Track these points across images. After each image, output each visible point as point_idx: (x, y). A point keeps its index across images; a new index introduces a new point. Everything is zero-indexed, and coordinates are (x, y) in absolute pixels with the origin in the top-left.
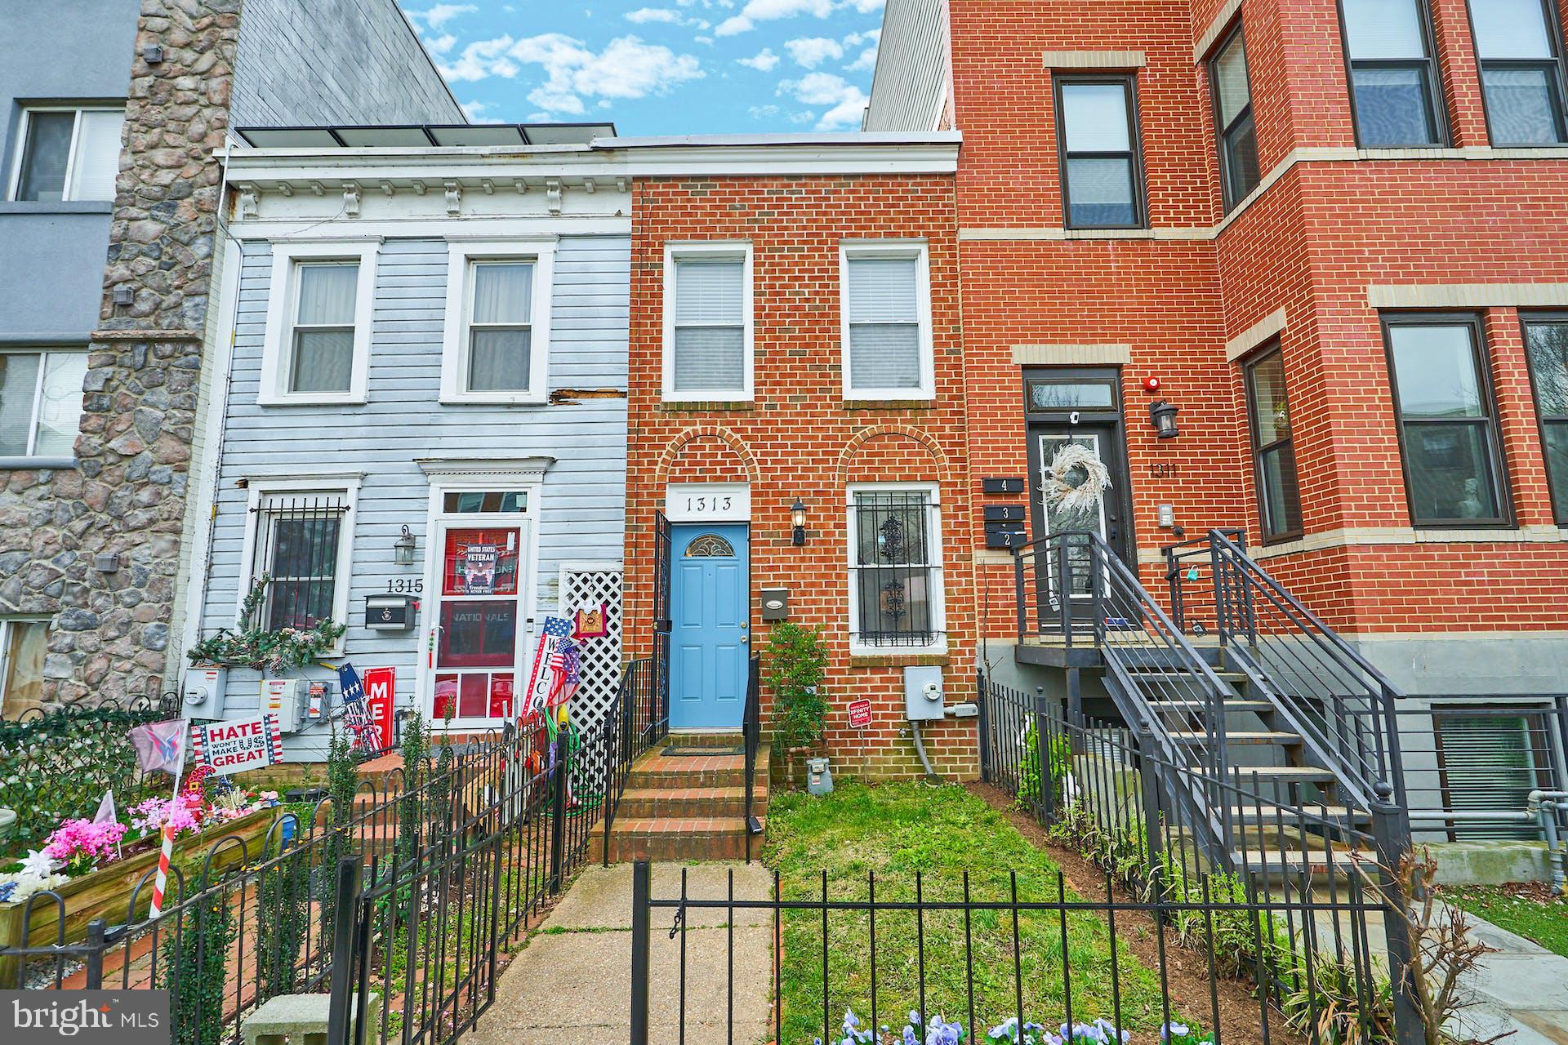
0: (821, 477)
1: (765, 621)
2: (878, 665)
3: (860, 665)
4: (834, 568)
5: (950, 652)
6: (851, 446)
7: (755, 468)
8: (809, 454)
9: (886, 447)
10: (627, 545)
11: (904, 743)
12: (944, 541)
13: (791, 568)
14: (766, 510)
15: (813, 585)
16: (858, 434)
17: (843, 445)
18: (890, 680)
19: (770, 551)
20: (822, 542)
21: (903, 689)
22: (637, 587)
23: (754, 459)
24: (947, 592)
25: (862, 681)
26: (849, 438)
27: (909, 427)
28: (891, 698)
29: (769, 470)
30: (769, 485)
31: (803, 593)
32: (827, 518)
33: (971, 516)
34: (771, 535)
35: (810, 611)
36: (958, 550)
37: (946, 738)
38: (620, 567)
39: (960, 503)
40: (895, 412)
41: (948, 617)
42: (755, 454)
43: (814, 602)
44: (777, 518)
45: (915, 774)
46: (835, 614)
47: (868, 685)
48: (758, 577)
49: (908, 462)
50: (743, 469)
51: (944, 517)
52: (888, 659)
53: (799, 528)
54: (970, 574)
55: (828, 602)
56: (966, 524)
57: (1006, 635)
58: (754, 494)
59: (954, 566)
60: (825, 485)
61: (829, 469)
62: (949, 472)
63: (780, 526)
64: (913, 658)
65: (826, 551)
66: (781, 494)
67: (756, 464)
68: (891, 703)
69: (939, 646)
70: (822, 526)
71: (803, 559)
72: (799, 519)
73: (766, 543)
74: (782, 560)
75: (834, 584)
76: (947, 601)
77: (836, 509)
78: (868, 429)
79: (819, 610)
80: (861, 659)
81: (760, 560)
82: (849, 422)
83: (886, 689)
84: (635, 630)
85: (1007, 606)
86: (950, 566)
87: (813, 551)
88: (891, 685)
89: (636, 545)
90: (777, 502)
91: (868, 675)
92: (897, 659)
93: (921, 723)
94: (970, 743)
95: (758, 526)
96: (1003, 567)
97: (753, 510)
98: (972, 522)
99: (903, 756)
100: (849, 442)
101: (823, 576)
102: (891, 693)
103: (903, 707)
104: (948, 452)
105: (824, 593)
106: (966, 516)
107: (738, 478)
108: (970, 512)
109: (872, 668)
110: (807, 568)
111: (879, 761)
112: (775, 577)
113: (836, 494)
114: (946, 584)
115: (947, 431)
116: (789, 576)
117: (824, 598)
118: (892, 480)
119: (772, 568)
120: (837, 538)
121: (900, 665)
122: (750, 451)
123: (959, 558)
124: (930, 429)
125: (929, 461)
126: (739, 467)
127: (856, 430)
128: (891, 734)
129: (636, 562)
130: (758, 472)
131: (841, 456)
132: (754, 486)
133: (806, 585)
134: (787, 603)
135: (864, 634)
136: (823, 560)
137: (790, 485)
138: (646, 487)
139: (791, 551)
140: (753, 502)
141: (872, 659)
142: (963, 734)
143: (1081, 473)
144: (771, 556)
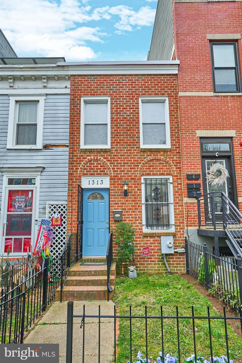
0: (133, 174)
1: (114, 221)
2: (152, 236)
3: (146, 236)
4: (137, 203)
5: (176, 231)
6: (143, 163)
7: (111, 171)
8: (129, 166)
9: (155, 164)
10: (68, 196)
11: (161, 261)
12: (174, 195)
13: (123, 204)
14: (115, 184)
15: (130, 209)
16: (145, 160)
17: (140, 163)
18: (156, 240)
19: (116, 198)
20: (133, 195)
21: (160, 243)
22: (72, 210)
23: (111, 167)
24: (175, 212)
25: (147, 241)
26: (142, 161)
27: (162, 157)
28: (156, 246)
29: (116, 171)
30: (116, 176)
31: (127, 212)
32: (135, 187)
33: (183, 187)
34: (116, 193)
35: (129, 218)
36: (178, 198)
37: (175, 259)
38: (66, 203)
39: (179, 182)
40: (158, 152)
41: (175, 220)
42: (111, 166)
43: (131, 215)
44: (118, 187)
45: (164, 272)
46: (138, 219)
47: (149, 242)
48: (112, 206)
49: (162, 169)
50: (107, 171)
51: (174, 187)
52: (155, 234)
53: (126, 190)
54: (183, 206)
55: (135, 215)
56: (181, 189)
57: (194, 226)
58: (110, 179)
59: (177, 203)
60: (134, 176)
61: (136, 171)
62: (175, 172)
63: (119, 190)
64: (164, 233)
65: (135, 198)
66: (120, 179)
67: (111, 169)
68: (156, 248)
69: (172, 230)
70: (133, 190)
71: (127, 201)
72: (126, 188)
73: (115, 195)
74: (120, 201)
75: (137, 209)
76: (175, 214)
77: (138, 184)
78: (149, 158)
79: (132, 218)
80: (146, 234)
81: (113, 201)
82: (143, 155)
83: (155, 243)
84: (71, 224)
85: (195, 216)
86: (176, 203)
87: (130, 198)
88: (156, 242)
89: (72, 196)
90: (118, 182)
91: (149, 239)
92: (158, 233)
93: (166, 255)
94: (182, 261)
95: (112, 190)
96: (193, 203)
97: (111, 184)
98: (183, 189)
99: (160, 265)
100: (142, 162)
101: (134, 206)
102: (156, 245)
103: (160, 249)
104: (175, 166)
105: (134, 212)
106: (181, 187)
107: (106, 174)
108: (183, 185)
109: (150, 237)
110: (128, 204)
111: (152, 267)
112: (118, 206)
113: (138, 179)
114: (175, 209)
115: (175, 159)
116: (122, 206)
117: (134, 213)
118: (156, 175)
119: (117, 204)
120: (138, 194)
121: (159, 236)
122: (109, 165)
123: (179, 200)
124: (169, 158)
125: (169, 169)
126: (106, 170)
127: (144, 158)
128: (156, 258)
129: (71, 201)
130: (112, 172)
131: (140, 167)
132: (111, 176)
133: (128, 209)
134: (122, 215)
135: (147, 225)
136: (133, 201)
137: (123, 176)
138: (75, 177)
139: (123, 198)
140: (110, 182)
141: (150, 234)
142: (180, 258)
143: (219, 173)
144: (116, 200)
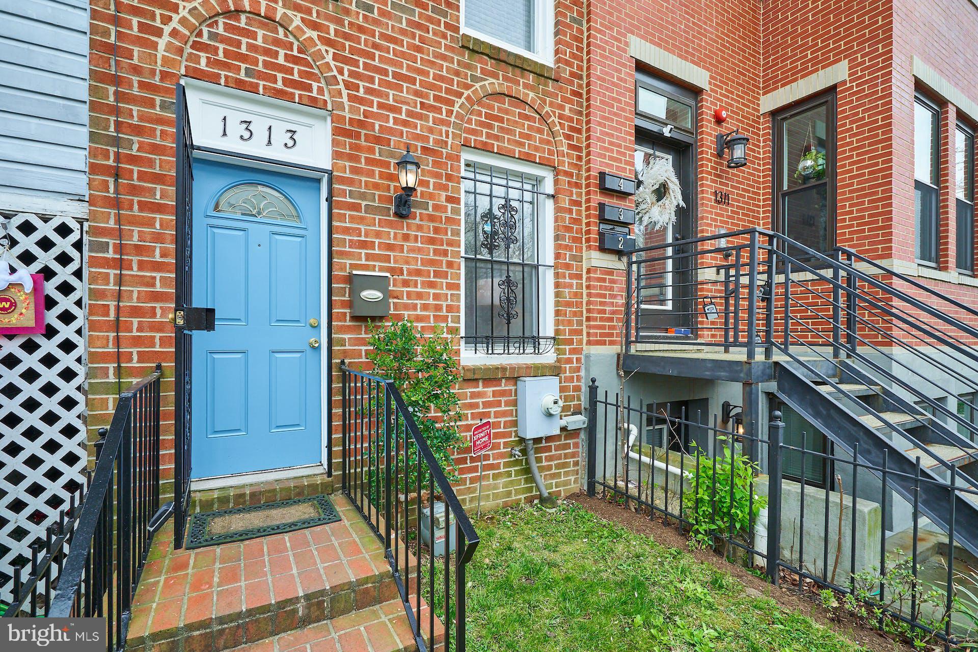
0: (431, 130)
1: (354, 318)
2: (491, 376)
3: (473, 377)
4: (445, 253)
5: (558, 360)
6: (468, 98)
7: (340, 93)
8: (417, 93)
9: (507, 112)
10: (94, 169)
11: (517, 462)
12: (557, 238)
13: (390, 247)
14: (356, 159)
15: (418, 273)
16: (478, 85)
17: (460, 95)
18: (503, 393)
19: (362, 220)
20: (431, 218)
21: (515, 403)
22: (120, 249)
23: (339, 77)
24: (557, 295)
25: (474, 395)
26: (467, 87)
27: (531, 94)
28: (504, 414)
29: (361, 101)
30: (361, 124)
31: (406, 283)
32: (438, 186)
33: (584, 213)
34: (363, 196)
35: (415, 307)
36: (571, 249)
37: (553, 453)
38: (82, 210)
39: (574, 197)
40: (518, 71)
41: (557, 323)
42: (341, 72)
43: (419, 296)
44: (371, 174)
45: (522, 497)
46: (444, 313)
47: (480, 400)
48: (342, 254)
49: (528, 137)
50: (321, 91)
51: (558, 210)
52: (504, 369)
53: (409, 190)
54: (579, 277)
55: (436, 297)
56: (577, 221)
57: (612, 343)
58: (337, 131)
59: (568, 266)
60: (437, 142)
61: (443, 122)
62: (566, 159)
63: (376, 186)
64: (528, 367)
65: (437, 230)
66: (378, 140)
67: (341, 86)
68: (503, 420)
69: (549, 356)
70: (431, 196)
71: (406, 237)
72: (409, 178)
73: (356, 207)
74: (378, 234)
75: (445, 275)
76: (557, 304)
77: (449, 178)
78: (492, 84)
79: (425, 307)
80: (474, 370)
81: (346, 231)
82: (468, 66)
83: (499, 404)
84: (117, 326)
85: (614, 312)
86: (559, 267)
87: (419, 228)
88: (503, 399)
89: (117, 174)
90: (371, 150)
91: (480, 389)
92: (513, 369)
93: (537, 440)
94: (573, 455)
95: (342, 180)
96: (610, 272)
97: (337, 155)
98: (584, 221)
99: (513, 478)
100: (466, 93)
101: (432, 263)
102: (503, 408)
103: (515, 423)
104: (568, 137)
105: (432, 285)
106: (579, 213)
107: (313, 102)
108: (583, 208)
109: (484, 380)
110: (411, 250)
111: (488, 487)
112: (368, 257)
113: (448, 156)
114: (557, 285)
115: (567, 112)
116: (387, 259)
117: (432, 291)
118: (510, 156)
119: (364, 245)
120: (449, 214)
121: (515, 376)
122: (332, 63)
123: (573, 257)
124: (551, 104)
125: (548, 142)
126: (315, 85)
127: (475, 79)
128: (502, 456)
129: (116, 204)
130: (345, 99)
131: (456, 108)
132: (337, 119)
133: (410, 273)
134: (388, 294)
135: (472, 339)
136: (432, 241)
137: (391, 131)
138: (136, 70)
139: (390, 224)
140: (335, 143)
141: (487, 369)
142: (567, 446)
144: (363, 228)
